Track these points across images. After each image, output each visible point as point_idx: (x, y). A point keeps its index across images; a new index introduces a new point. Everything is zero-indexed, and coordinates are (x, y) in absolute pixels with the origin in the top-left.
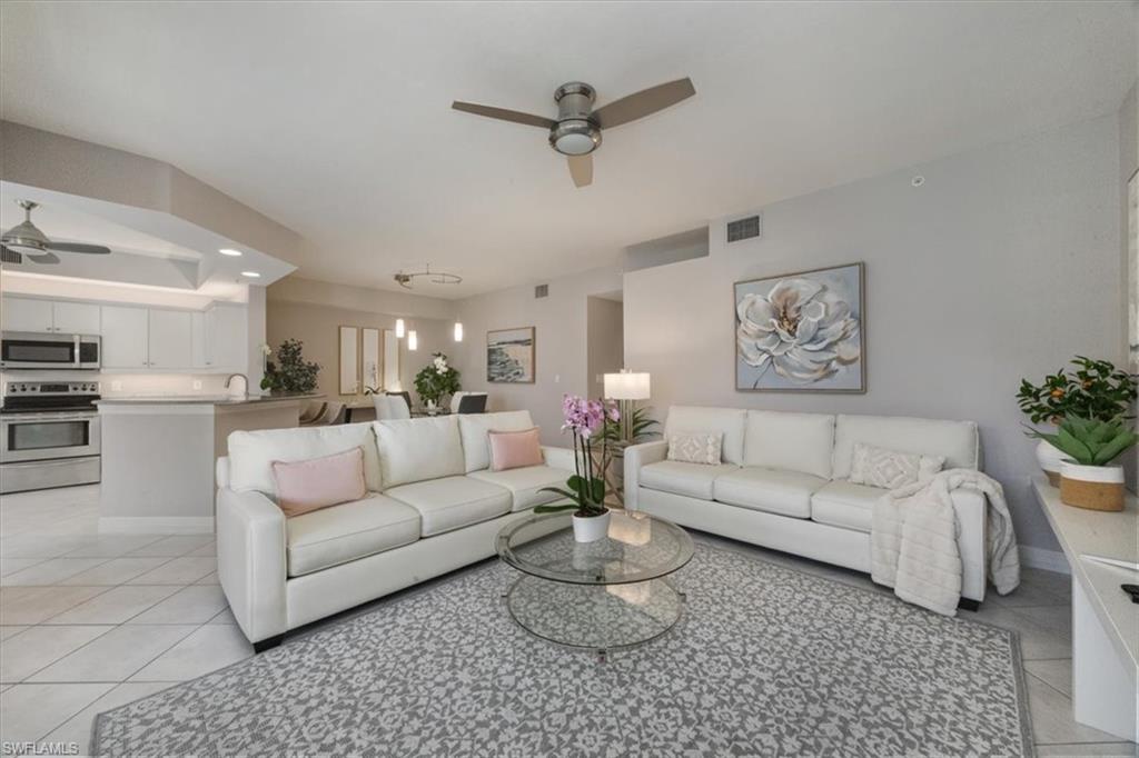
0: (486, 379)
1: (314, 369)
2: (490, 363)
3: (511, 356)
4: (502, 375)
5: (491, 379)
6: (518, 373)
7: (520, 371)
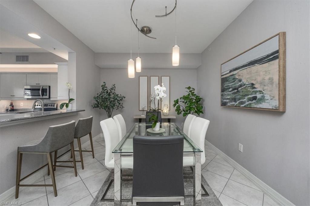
0: (219, 103)
1: (122, 99)
2: (223, 90)
3: (244, 81)
4: (234, 100)
5: (224, 104)
6: (255, 98)
7: (259, 96)
